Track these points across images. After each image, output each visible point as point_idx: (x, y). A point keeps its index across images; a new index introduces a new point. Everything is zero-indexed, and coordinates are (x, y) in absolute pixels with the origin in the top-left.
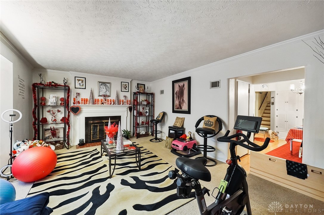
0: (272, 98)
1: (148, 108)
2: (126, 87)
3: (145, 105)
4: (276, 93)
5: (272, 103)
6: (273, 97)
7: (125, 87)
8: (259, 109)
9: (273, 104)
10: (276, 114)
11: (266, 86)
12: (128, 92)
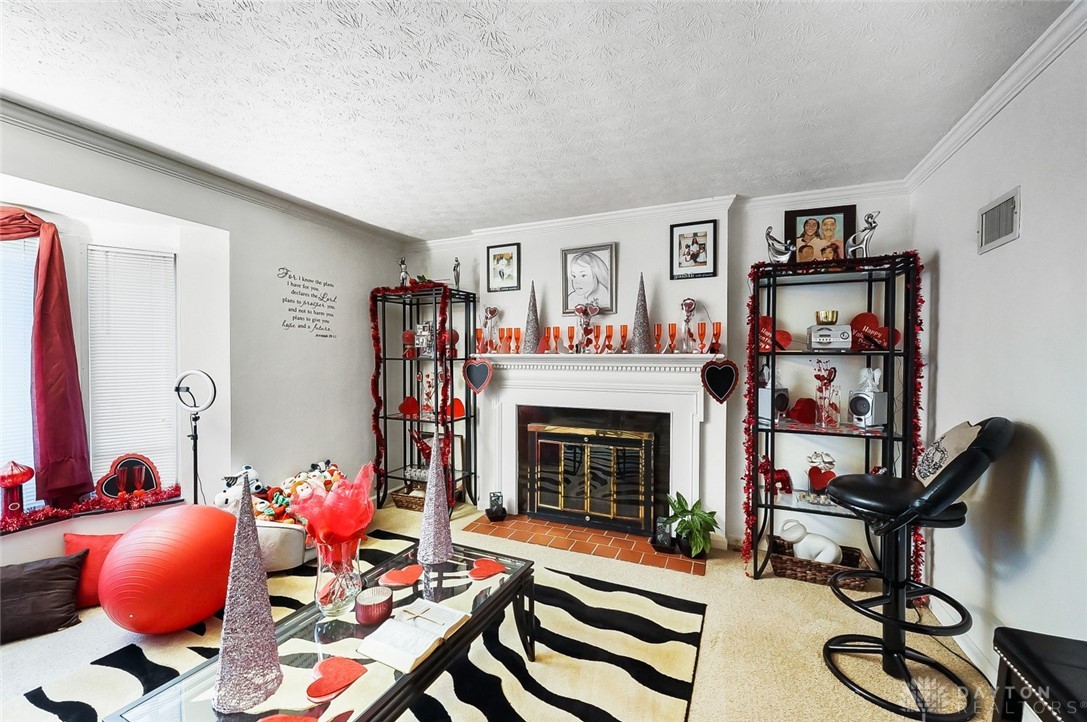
1: (878, 374)
2: (703, 247)
3: (837, 352)
7: (694, 248)
12: (714, 274)
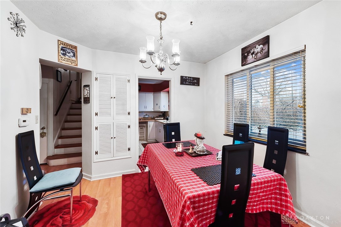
0: (85, 86)
4: (94, 76)
5: (84, 98)
6: (88, 86)
8: (56, 115)
9: (87, 100)
10: (95, 124)
11: (72, 54)
